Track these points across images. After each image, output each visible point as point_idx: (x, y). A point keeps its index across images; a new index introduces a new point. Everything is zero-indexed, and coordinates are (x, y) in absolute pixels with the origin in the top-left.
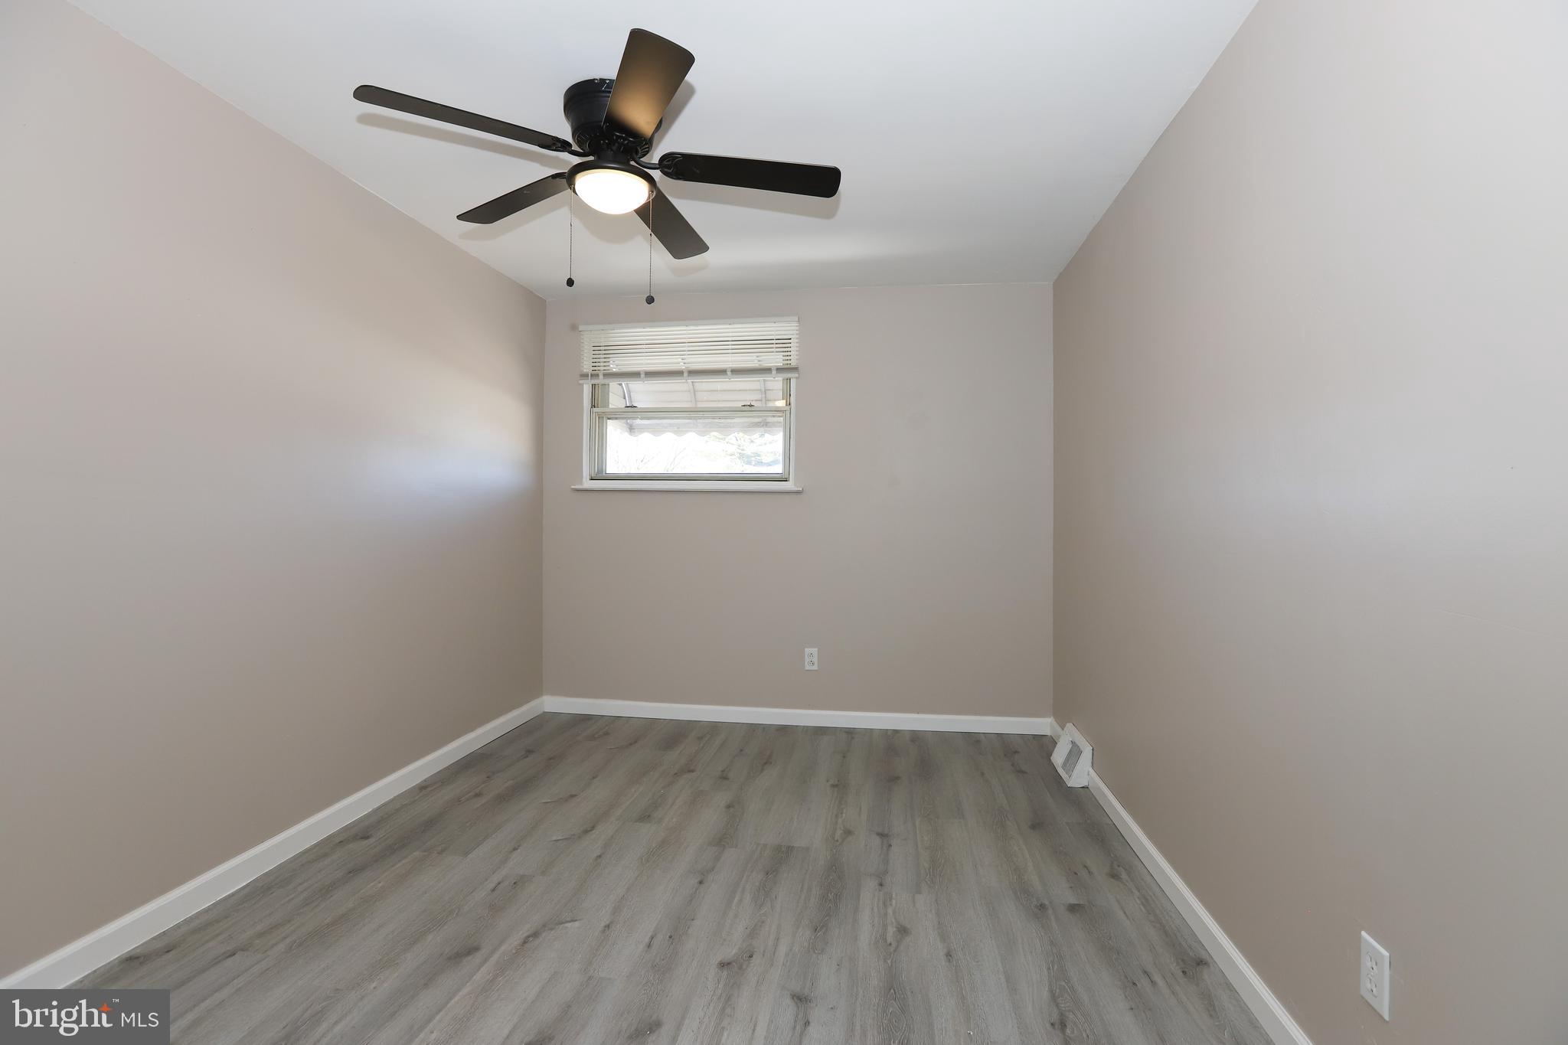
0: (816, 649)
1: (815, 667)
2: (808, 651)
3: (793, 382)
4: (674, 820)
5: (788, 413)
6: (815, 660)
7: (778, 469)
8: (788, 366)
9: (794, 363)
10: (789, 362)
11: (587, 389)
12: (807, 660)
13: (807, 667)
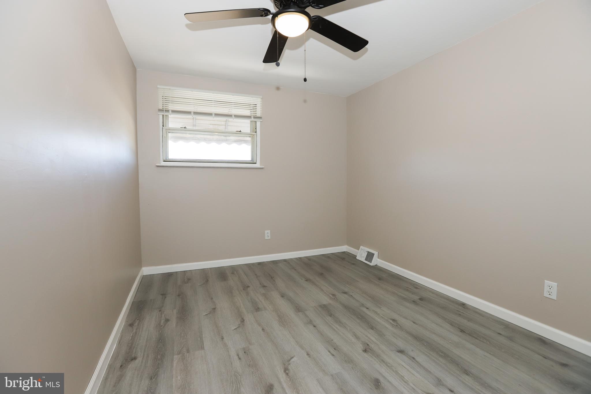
0: (269, 231)
1: (269, 238)
2: (266, 232)
3: (258, 124)
4: (270, 307)
5: (255, 136)
6: (269, 235)
7: (249, 158)
8: (256, 116)
9: (259, 114)
10: (256, 114)
11: (161, 117)
12: (266, 235)
13: (266, 238)
